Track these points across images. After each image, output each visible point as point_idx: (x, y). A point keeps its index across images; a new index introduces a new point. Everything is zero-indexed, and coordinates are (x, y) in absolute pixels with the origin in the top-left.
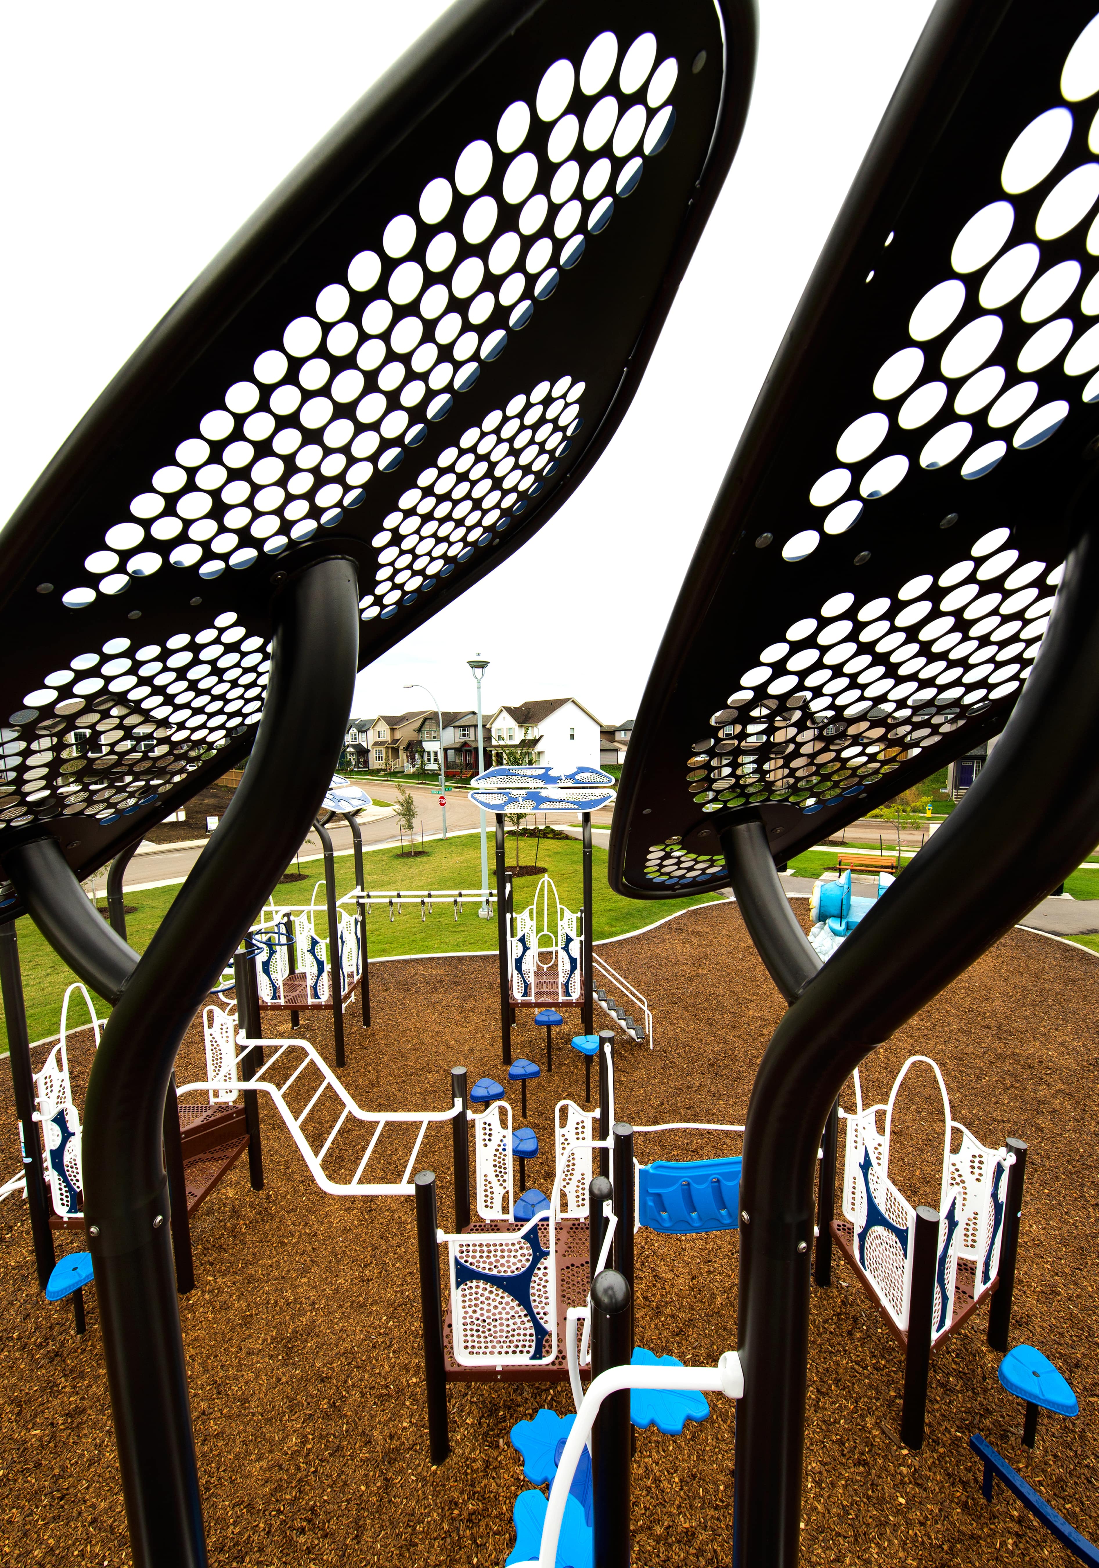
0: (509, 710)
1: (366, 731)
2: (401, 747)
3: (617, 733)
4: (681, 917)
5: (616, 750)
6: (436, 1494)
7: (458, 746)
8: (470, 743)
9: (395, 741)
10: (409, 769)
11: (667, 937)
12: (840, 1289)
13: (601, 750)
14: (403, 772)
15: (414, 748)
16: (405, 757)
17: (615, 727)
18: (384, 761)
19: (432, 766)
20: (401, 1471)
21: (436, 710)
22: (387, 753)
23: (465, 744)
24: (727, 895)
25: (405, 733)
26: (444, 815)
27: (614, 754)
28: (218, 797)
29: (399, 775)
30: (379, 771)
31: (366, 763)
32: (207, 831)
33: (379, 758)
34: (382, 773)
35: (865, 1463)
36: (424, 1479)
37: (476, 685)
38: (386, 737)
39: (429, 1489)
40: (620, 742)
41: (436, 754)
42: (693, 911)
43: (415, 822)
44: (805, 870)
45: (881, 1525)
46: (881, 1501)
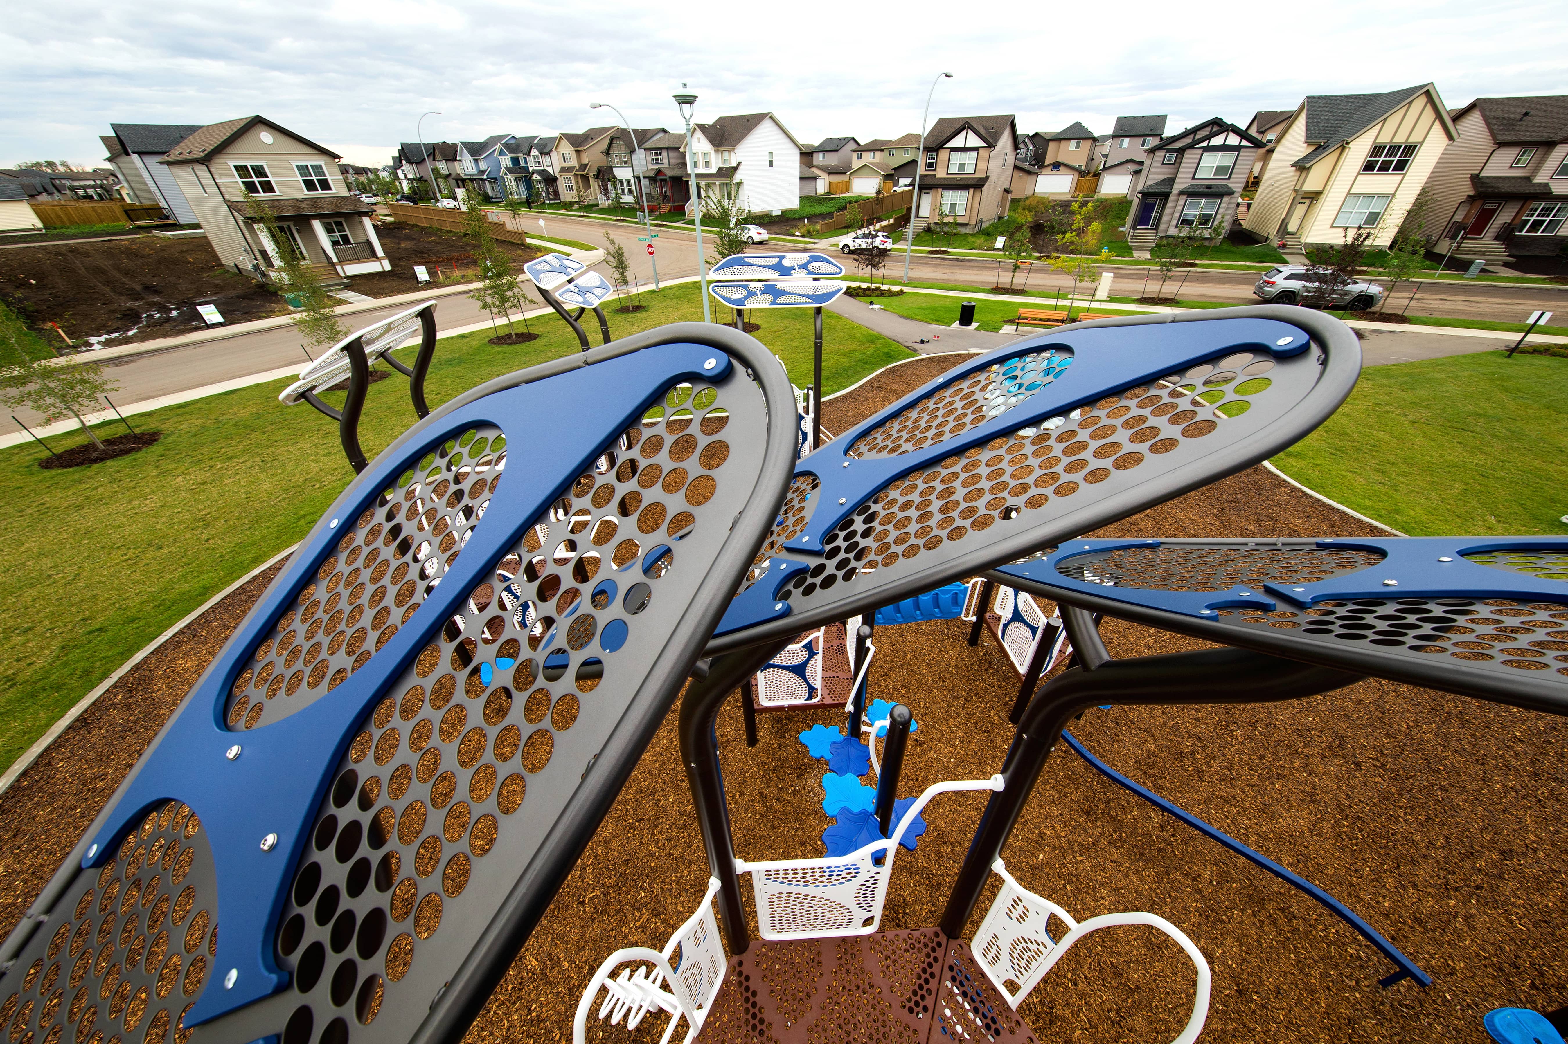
0: (702, 127)
1: (548, 153)
2: (591, 175)
3: (815, 155)
4: (881, 374)
5: (815, 178)
6: (753, 760)
7: (652, 174)
8: (663, 170)
9: (583, 167)
10: (604, 203)
11: (869, 395)
12: (983, 647)
13: (801, 178)
14: (597, 205)
15: (605, 175)
16: (597, 187)
17: (812, 146)
18: (575, 192)
19: (628, 199)
20: (731, 751)
21: (624, 126)
22: (577, 182)
23: (659, 172)
24: (920, 352)
25: (593, 156)
26: (654, 265)
27: (811, 183)
28: (413, 239)
29: (595, 209)
30: (572, 204)
31: (556, 193)
32: (418, 282)
33: (570, 188)
34: (576, 207)
35: (988, 732)
36: (745, 754)
38: (573, 162)
39: (749, 758)
40: (819, 167)
41: (629, 184)
42: (891, 369)
43: (629, 275)
44: (988, 323)
45: (994, 758)
46: (995, 747)
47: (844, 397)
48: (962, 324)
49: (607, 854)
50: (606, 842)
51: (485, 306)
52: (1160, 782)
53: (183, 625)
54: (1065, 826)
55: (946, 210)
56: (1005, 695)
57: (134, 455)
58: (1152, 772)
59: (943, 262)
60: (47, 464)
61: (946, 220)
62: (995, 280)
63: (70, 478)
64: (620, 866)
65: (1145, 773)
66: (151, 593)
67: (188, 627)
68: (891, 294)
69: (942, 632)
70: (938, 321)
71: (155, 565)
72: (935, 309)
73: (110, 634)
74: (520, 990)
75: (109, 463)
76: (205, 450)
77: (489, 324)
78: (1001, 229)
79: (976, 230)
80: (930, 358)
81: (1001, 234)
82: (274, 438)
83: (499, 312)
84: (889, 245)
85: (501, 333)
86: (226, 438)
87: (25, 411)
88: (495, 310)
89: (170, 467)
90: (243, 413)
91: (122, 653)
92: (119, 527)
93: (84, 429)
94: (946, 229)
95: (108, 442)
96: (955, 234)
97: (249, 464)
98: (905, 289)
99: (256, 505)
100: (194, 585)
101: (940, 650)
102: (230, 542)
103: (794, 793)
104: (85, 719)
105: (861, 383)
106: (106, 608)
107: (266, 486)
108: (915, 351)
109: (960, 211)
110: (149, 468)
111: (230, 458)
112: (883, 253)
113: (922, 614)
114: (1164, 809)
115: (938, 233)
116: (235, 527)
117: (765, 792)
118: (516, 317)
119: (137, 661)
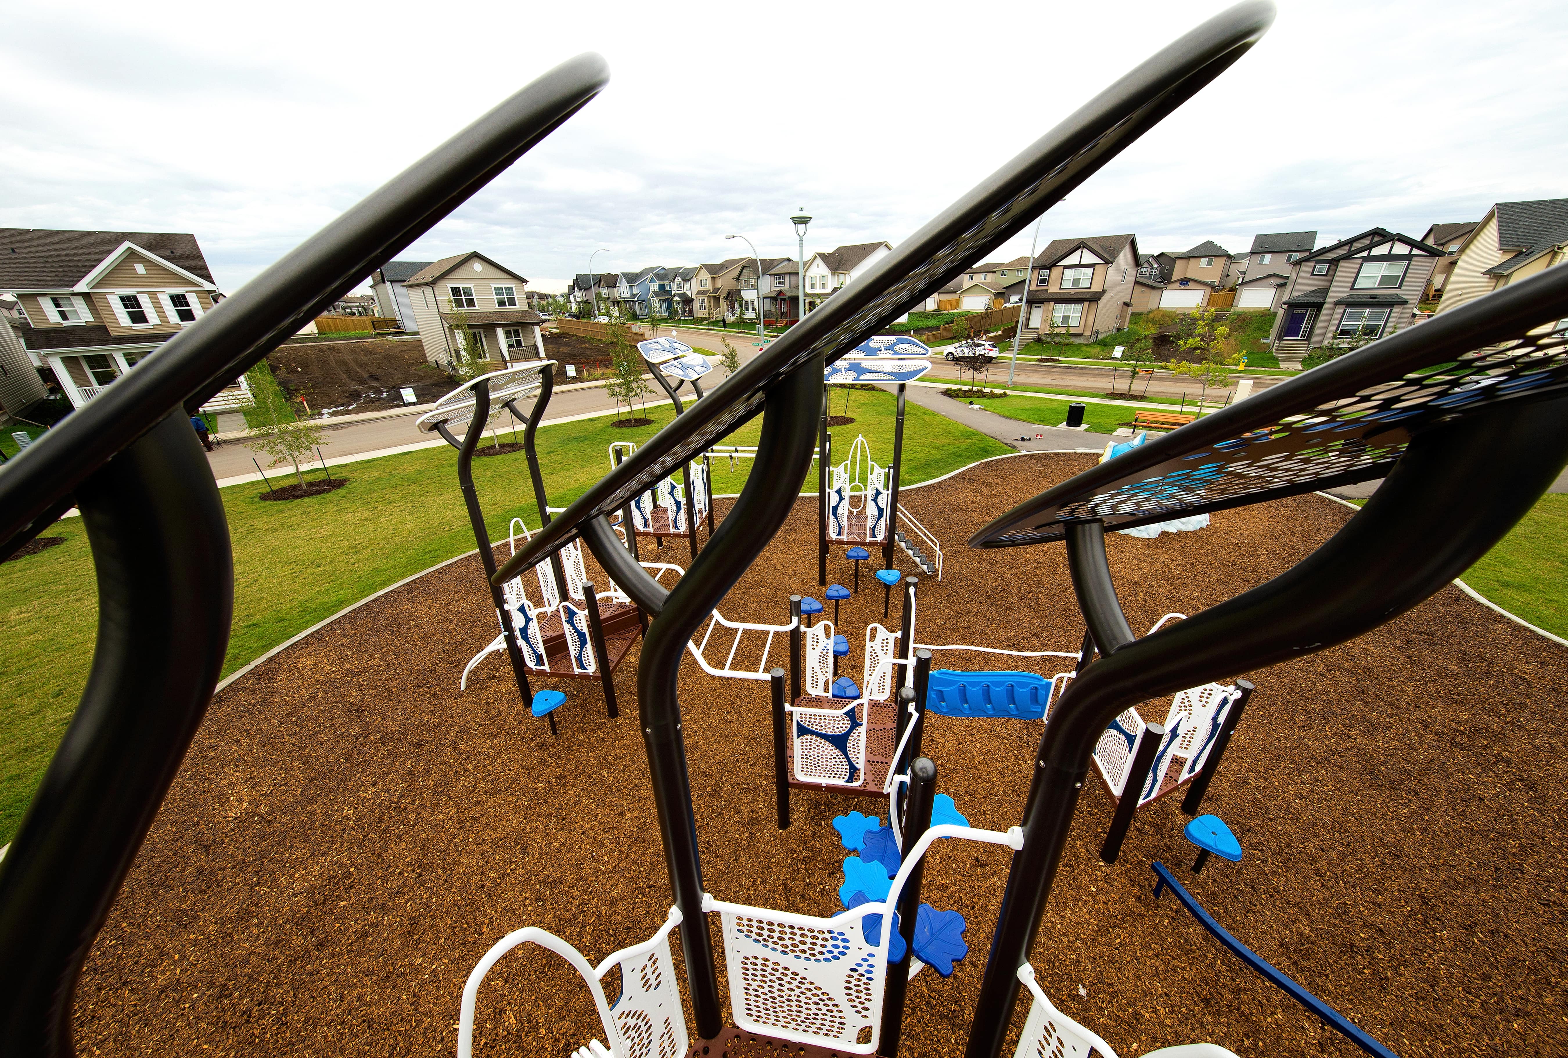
0: (822, 256)
1: (689, 280)
2: (722, 296)
4: (973, 467)
6: (782, 845)
7: (774, 295)
8: (784, 291)
9: (716, 290)
10: (730, 318)
11: (960, 486)
14: (724, 321)
15: (733, 297)
16: (725, 306)
18: (706, 310)
19: (750, 315)
20: (760, 830)
21: (754, 257)
22: (709, 302)
23: (780, 293)
24: (1020, 448)
25: (725, 282)
28: (570, 346)
29: (721, 323)
30: (702, 319)
31: (691, 312)
32: (567, 378)
33: (703, 307)
34: (706, 322)
36: (774, 836)
37: (798, 242)
38: (708, 286)
39: (778, 842)
41: (753, 303)
42: (985, 463)
44: (1100, 425)
45: (1076, 900)
46: (1078, 888)
47: (933, 486)
48: (1069, 424)
49: (611, 916)
50: (612, 903)
51: (613, 394)
52: (1319, 981)
53: (314, 630)
54: (1172, 1011)
55: (1058, 321)
56: (1097, 825)
57: (324, 495)
58: (1306, 964)
59: (1052, 369)
60: (264, 497)
61: (1057, 331)
62: (1111, 386)
63: (276, 508)
64: (621, 933)
65: (1295, 963)
66: (300, 600)
67: (317, 631)
68: (993, 396)
69: (1021, 738)
70: (1043, 421)
71: (310, 579)
72: (1039, 410)
73: (261, 629)
74: (492, 1047)
75: (306, 500)
76: (374, 495)
77: (614, 411)
78: (1119, 340)
79: (1091, 341)
80: (1030, 455)
81: (1120, 344)
82: (426, 489)
83: (624, 400)
84: (994, 353)
85: (622, 418)
86: (392, 487)
87: (264, 457)
88: (621, 398)
89: (346, 506)
90: (410, 469)
91: (264, 646)
92: (297, 547)
93: (298, 473)
94: (1057, 339)
95: (311, 484)
96: (1068, 344)
97: (402, 508)
98: (1008, 392)
99: (397, 539)
100: (333, 598)
101: (1017, 758)
102: (369, 567)
103: (823, 893)
104: (221, 697)
105: (952, 474)
106: (266, 609)
107: (410, 526)
108: (1014, 447)
109: (1073, 323)
110: (331, 505)
111: (390, 503)
112: (989, 360)
113: (994, 709)
114: (1326, 1019)
115: (1049, 342)
116: (376, 556)
117: (790, 884)
118: (637, 407)
119: (272, 655)
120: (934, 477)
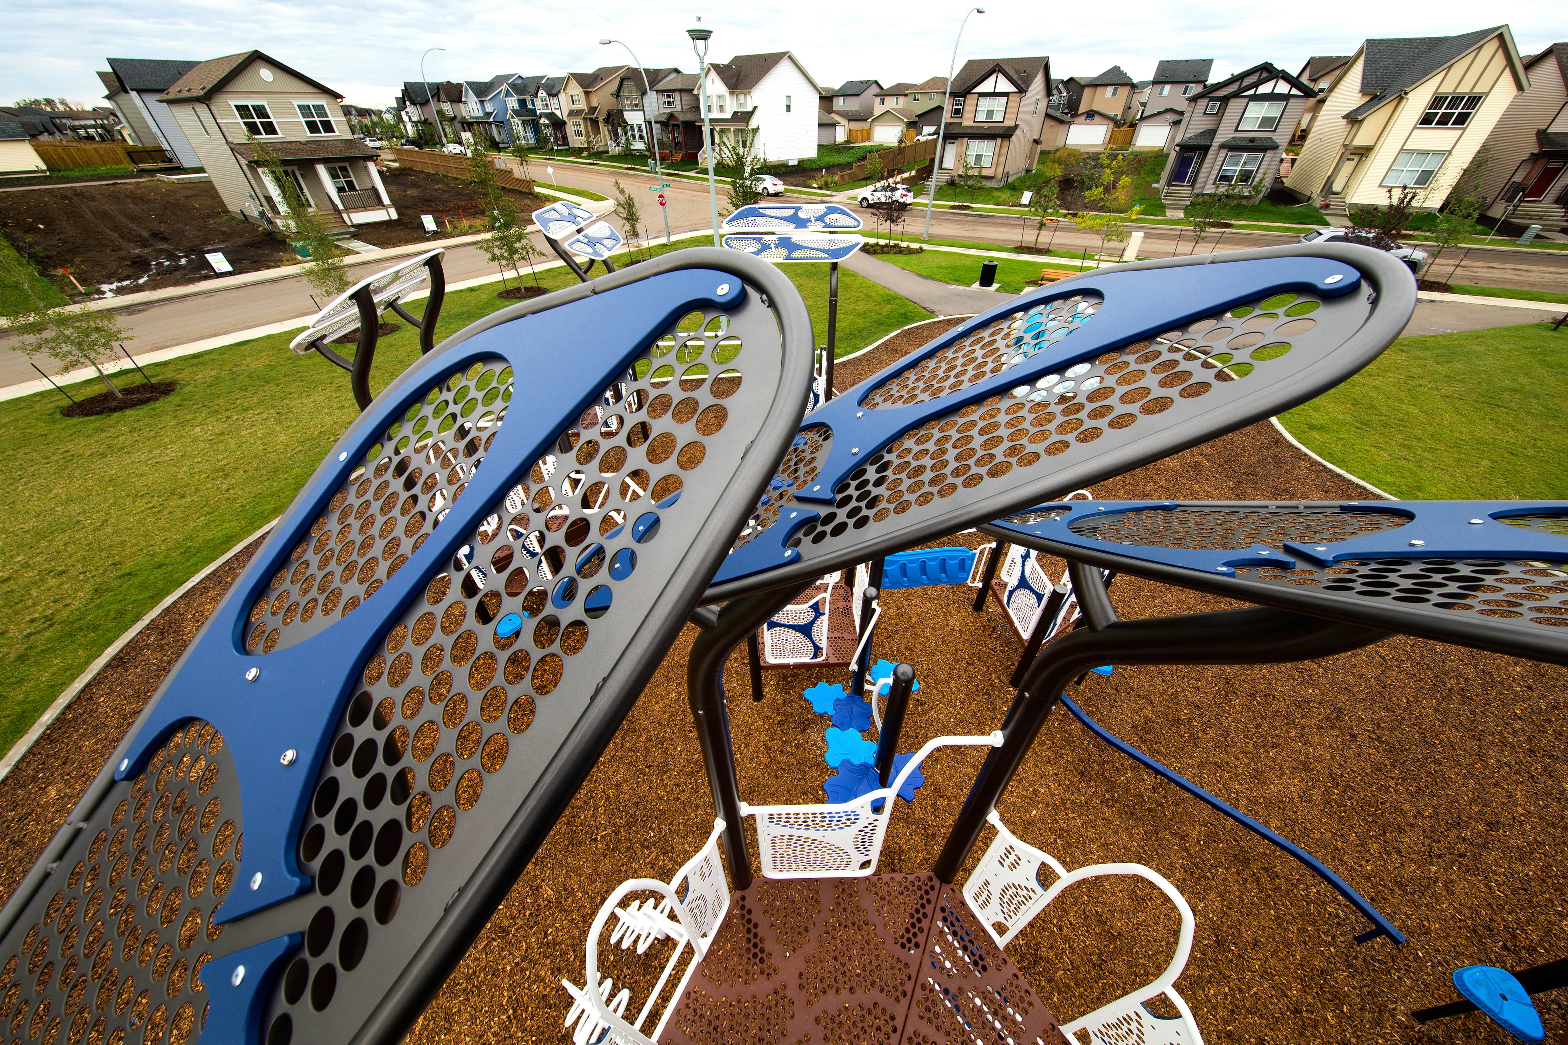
0: (716, 67)
1: (556, 95)
2: (601, 119)
3: (835, 99)
4: (896, 336)
5: (834, 125)
6: (759, 714)
7: (664, 119)
8: (675, 114)
9: (593, 110)
10: (615, 149)
12: (987, 613)
13: (820, 125)
14: (607, 152)
15: (615, 119)
16: (607, 133)
17: (832, 90)
18: (584, 138)
19: (639, 145)
20: (737, 705)
21: (635, 65)
22: (586, 127)
23: (671, 116)
24: (938, 313)
25: (603, 98)
26: (666, 217)
27: (831, 130)
28: (419, 187)
29: (604, 156)
30: (581, 150)
31: (565, 138)
32: (426, 232)
33: (579, 133)
34: (585, 154)
35: (989, 694)
36: (751, 709)
38: (582, 105)
39: (755, 712)
40: (838, 113)
41: (640, 129)
42: (908, 331)
43: (640, 227)
44: (1009, 284)
45: (993, 719)
46: (994, 709)
47: (858, 359)
48: (982, 284)
49: (618, 796)
50: (617, 785)
51: (494, 258)
52: (1155, 747)
53: (209, 572)
54: (1060, 785)
55: (971, 161)
56: (1007, 660)
57: (152, 405)
58: (1148, 737)
59: (965, 218)
60: (69, 412)
61: (970, 173)
62: (1019, 238)
63: (91, 426)
64: (630, 808)
65: (1141, 738)
66: (176, 540)
67: (214, 573)
68: (909, 251)
69: (948, 597)
70: (957, 281)
71: (178, 513)
72: (955, 268)
73: (140, 578)
74: (537, 916)
75: (128, 412)
76: (221, 401)
77: (498, 277)
78: (1028, 184)
79: (1002, 184)
80: (948, 320)
81: (1028, 189)
82: (288, 390)
83: (508, 265)
84: (909, 199)
85: (510, 286)
86: (240, 389)
87: (43, 359)
88: (504, 262)
89: (188, 417)
90: (257, 364)
91: (152, 597)
92: (142, 475)
93: (102, 378)
94: (970, 183)
95: (126, 391)
96: (980, 188)
97: (265, 416)
98: (925, 247)
99: (273, 456)
100: (216, 533)
101: (945, 615)
102: (249, 493)
103: (798, 746)
104: (121, 659)
105: (876, 344)
106: (134, 554)
107: (283, 438)
108: (932, 312)
109: (986, 163)
110: (167, 418)
111: (246, 410)
112: (904, 207)
113: (928, 579)
114: (1157, 772)
115: (962, 186)
116: (254, 478)
117: (769, 744)
118: (525, 270)
119: (167, 605)
120: (859, 349)
